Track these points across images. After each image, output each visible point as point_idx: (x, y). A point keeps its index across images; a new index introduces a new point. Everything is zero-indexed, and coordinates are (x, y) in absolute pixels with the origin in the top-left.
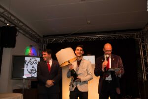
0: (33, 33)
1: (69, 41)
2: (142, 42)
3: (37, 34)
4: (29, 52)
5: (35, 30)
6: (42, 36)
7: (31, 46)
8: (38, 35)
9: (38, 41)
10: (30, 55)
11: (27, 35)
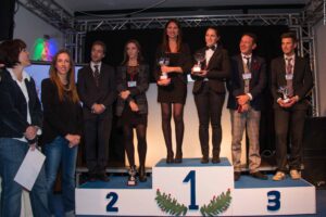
0: (53, 7)
1: (139, 27)
3: (60, 8)
4: (44, 52)
6: (72, 13)
7: (47, 37)
8: (65, 11)
9: (63, 26)
10: (45, 59)
11: (37, 11)
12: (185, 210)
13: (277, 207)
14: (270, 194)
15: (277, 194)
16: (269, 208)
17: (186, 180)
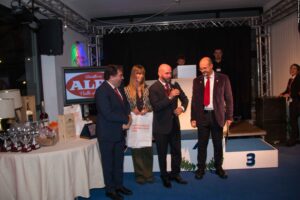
2: (263, 32)
4: (76, 55)
5: (75, 10)
6: (89, 20)
7: (78, 43)
9: (88, 33)
12: (194, 167)
13: (253, 163)
14: (248, 155)
15: (253, 155)
16: (248, 164)
17: (194, 148)
